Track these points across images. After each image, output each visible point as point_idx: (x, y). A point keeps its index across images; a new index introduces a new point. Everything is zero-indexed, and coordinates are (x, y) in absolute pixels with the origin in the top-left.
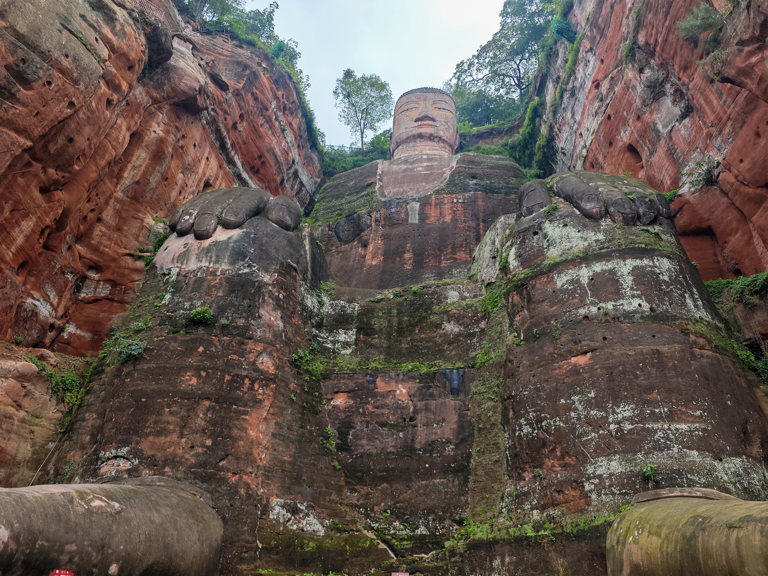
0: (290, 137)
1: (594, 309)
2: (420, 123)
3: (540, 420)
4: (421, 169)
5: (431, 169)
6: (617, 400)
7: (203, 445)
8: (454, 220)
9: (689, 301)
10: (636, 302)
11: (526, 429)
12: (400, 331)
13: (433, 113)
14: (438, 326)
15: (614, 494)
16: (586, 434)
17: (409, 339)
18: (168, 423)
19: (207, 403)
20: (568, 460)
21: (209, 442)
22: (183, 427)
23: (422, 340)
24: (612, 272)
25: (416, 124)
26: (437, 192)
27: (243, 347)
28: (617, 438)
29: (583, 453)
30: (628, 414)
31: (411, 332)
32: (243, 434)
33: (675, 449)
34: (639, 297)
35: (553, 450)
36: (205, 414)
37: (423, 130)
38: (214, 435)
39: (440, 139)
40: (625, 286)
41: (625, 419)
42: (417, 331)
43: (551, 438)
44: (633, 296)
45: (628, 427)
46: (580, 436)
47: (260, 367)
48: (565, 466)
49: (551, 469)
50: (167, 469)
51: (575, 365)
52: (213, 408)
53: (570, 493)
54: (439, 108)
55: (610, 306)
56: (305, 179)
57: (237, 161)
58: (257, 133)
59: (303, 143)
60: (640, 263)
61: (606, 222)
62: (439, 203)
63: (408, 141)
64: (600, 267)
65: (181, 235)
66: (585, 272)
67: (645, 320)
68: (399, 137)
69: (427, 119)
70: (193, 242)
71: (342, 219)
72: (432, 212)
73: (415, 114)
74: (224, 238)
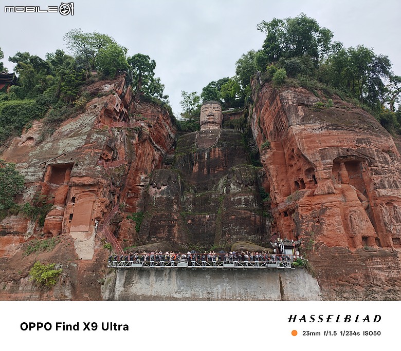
0: (168, 127)
2: (209, 117)
3: (226, 228)
4: (209, 137)
5: (212, 137)
8: (219, 156)
9: (254, 205)
10: (244, 206)
13: (214, 112)
15: (234, 241)
16: (232, 231)
18: (161, 231)
20: (229, 235)
22: (163, 232)
23: (206, 207)
24: (241, 199)
25: (208, 117)
26: (214, 147)
27: (171, 214)
28: (236, 232)
29: (231, 234)
33: (243, 234)
35: (227, 233)
37: (210, 120)
39: (216, 123)
40: (242, 202)
41: (237, 229)
43: (227, 231)
44: (243, 204)
47: (174, 218)
49: (227, 237)
53: (229, 241)
54: (216, 110)
55: (239, 206)
56: (172, 135)
57: (154, 143)
58: (159, 132)
59: (171, 125)
60: (246, 197)
61: (242, 186)
62: (215, 151)
63: (205, 123)
64: (239, 197)
65: (154, 187)
66: (236, 198)
67: (244, 210)
68: (202, 122)
69: (211, 115)
70: (157, 190)
71: (185, 154)
72: (212, 154)
73: (207, 113)
74: (163, 189)
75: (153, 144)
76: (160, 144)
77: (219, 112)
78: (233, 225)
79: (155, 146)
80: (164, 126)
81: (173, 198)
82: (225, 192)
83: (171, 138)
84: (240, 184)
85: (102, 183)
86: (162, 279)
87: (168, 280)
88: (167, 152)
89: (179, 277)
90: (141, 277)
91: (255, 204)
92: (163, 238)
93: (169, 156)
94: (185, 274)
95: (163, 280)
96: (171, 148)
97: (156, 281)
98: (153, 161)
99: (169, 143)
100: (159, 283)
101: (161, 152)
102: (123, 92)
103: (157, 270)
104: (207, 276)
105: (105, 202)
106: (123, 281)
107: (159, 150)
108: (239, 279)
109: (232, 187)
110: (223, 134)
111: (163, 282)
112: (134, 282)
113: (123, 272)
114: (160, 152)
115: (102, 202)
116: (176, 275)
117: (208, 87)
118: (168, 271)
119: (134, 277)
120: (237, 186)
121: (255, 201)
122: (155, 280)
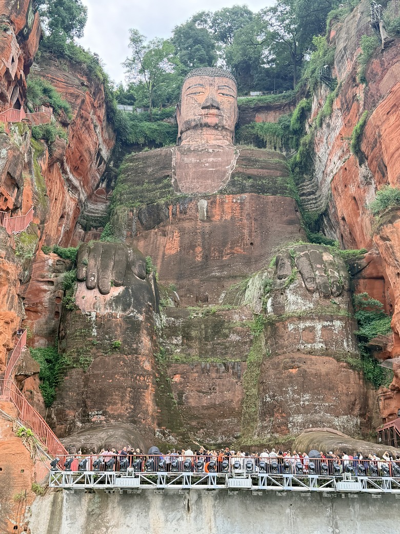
0: (98, 128)
1: (303, 347)
2: (206, 111)
3: (274, 396)
4: (207, 165)
5: (216, 166)
6: (305, 391)
7: (131, 408)
8: (233, 218)
9: (345, 344)
10: (321, 345)
11: (268, 399)
12: (206, 339)
13: (219, 99)
14: (227, 336)
15: (297, 429)
16: (292, 404)
17: (211, 343)
18: (116, 399)
19: (129, 389)
20: (284, 415)
21: (132, 407)
22: (122, 401)
23: (219, 344)
24: (313, 328)
26: (221, 192)
27: (138, 359)
28: (302, 408)
29: (289, 412)
30: (308, 398)
31: (213, 339)
32: (144, 402)
33: (322, 413)
34: (322, 342)
35: (278, 410)
36: (129, 394)
37: (208, 120)
38: (133, 404)
39: (223, 128)
40: (317, 336)
41: (306, 400)
42: (216, 339)
43: (278, 405)
44: (320, 342)
45: (307, 403)
46: (289, 405)
47: (145, 368)
48: (282, 417)
49: (277, 418)
50: (119, 419)
51: (291, 373)
52: (132, 391)
53: (283, 427)
54: (223, 94)
55: (309, 346)
56: (105, 153)
57: (68, 170)
58: (80, 141)
59: (104, 124)
60: (326, 323)
61: (316, 296)
62: (222, 203)
63: (196, 127)
64: (308, 324)
65: (89, 288)
66: (302, 326)
67: (323, 355)
68: (188, 123)
69: (212, 106)
70: (99, 295)
71: (144, 206)
72: (217, 211)
73: (202, 99)
74: (116, 294)
75: (65, 172)
76: (80, 175)
77: (231, 100)
78: (294, 391)
79: (68, 180)
80: (92, 126)
81: (141, 318)
82: (270, 309)
83: (102, 159)
84: (311, 292)
85: (8, 273)
86: (179, 516)
87: (195, 519)
88: (89, 197)
89: (221, 511)
90: (126, 511)
91: (347, 341)
92: (120, 416)
93: (91, 206)
94: (235, 504)
95: (182, 518)
96: (98, 186)
97: (167, 521)
98: (62, 217)
99: (95, 171)
100: (173, 525)
101: (79, 194)
102: (26, 26)
103: (165, 494)
104: (288, 511)
105: (12, 321)
106: (82, 520)
107: (74, 188)
108: (364, 518)
109: (291, 297)
110: (245, 160)
111: (183, 523)
112: (112, 523)
113: (80, 500)
114: (76, 196)
115: (7, 323)
116: (214, 506)
117: (190, 26)
118: (193, 497)
119: (109, 512)
120: (304, 297)
121: (348, 334)
122: (163, 518)
